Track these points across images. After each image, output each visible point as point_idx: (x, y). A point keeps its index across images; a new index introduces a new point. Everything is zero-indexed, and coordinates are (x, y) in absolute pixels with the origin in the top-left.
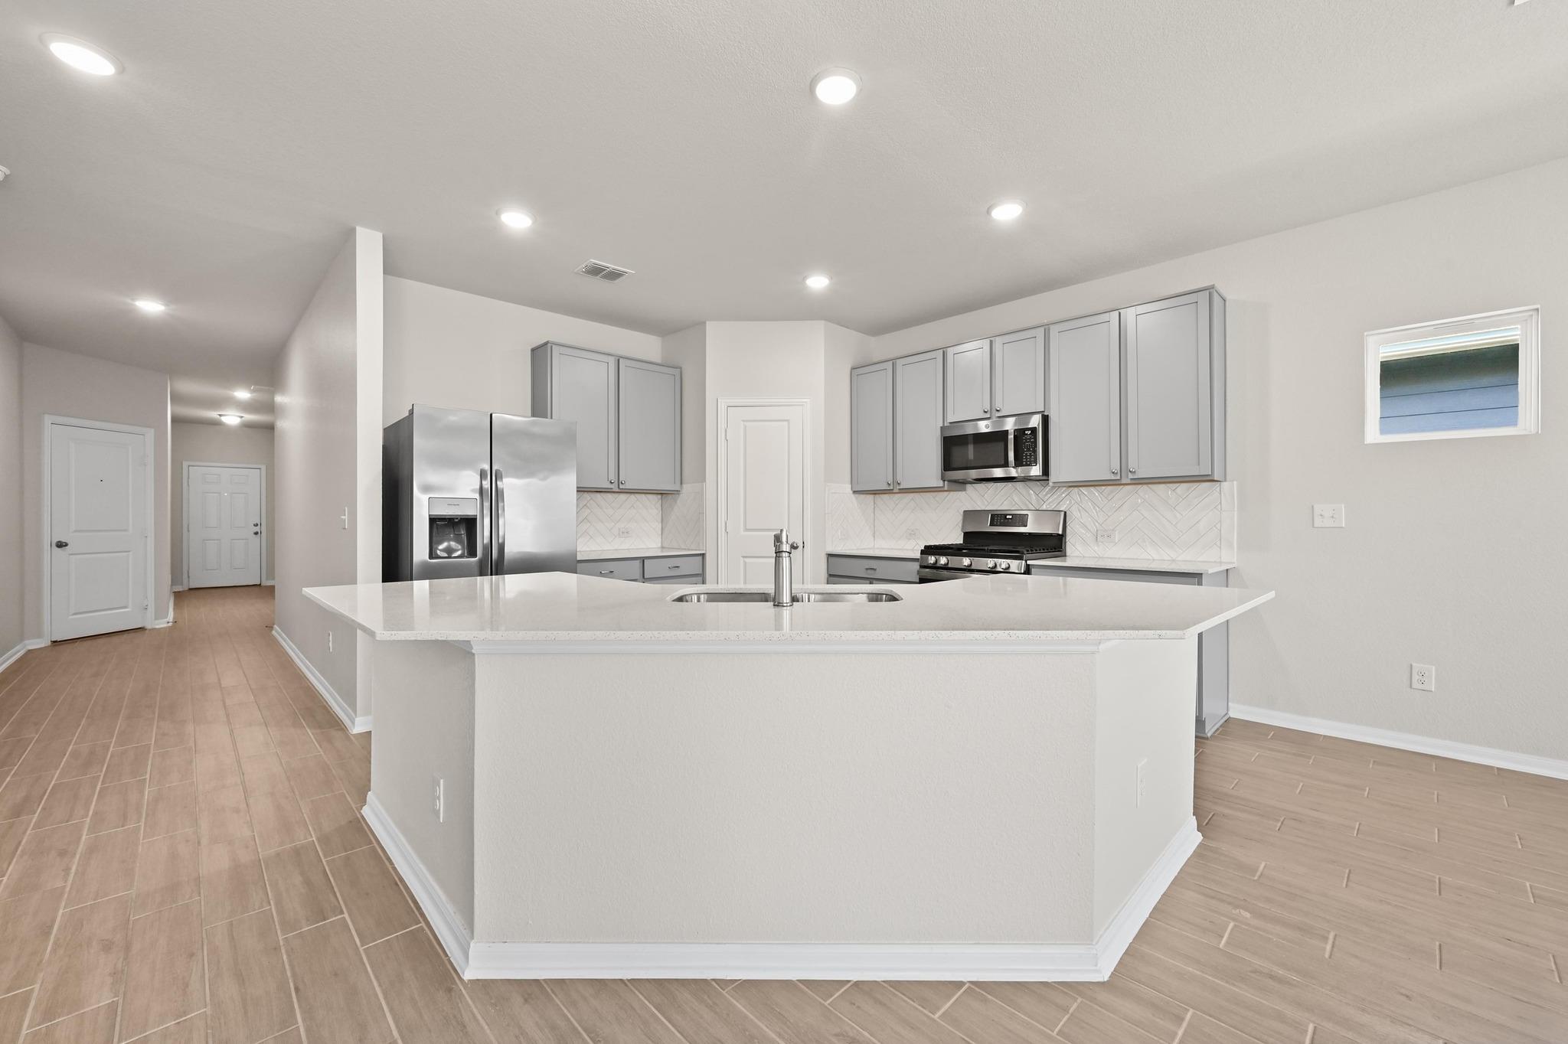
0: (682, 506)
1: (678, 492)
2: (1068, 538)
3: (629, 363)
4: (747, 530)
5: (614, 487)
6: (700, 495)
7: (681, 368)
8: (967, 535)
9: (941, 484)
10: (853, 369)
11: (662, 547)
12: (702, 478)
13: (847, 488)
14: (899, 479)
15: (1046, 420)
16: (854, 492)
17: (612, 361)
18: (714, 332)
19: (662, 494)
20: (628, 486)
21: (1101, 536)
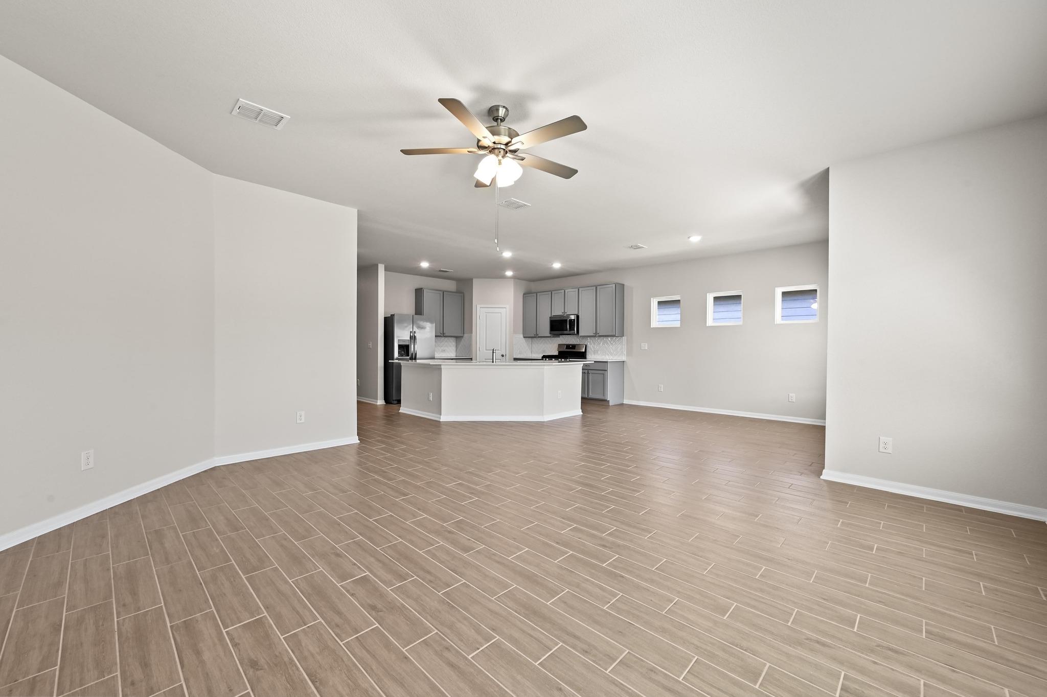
0: (463, 342)
1: (462, 337)
2: (587, 353)
3: (447, 293)
4: (486, 350)
5: (442, 335)
6: (471, 338)
7: (463, 293)
8: (559, 352)
9: (550, 335)
10: (524, 294)
11: (456, 356)
12: (471, 332)
13: (522, 336)
14: (538, 333)
15: (578, 317)
16: (524, 337)
17: (441, 293)
18: (476, 283)
19: (456, 337)
20: (446, 335)
21: (595, 352)
